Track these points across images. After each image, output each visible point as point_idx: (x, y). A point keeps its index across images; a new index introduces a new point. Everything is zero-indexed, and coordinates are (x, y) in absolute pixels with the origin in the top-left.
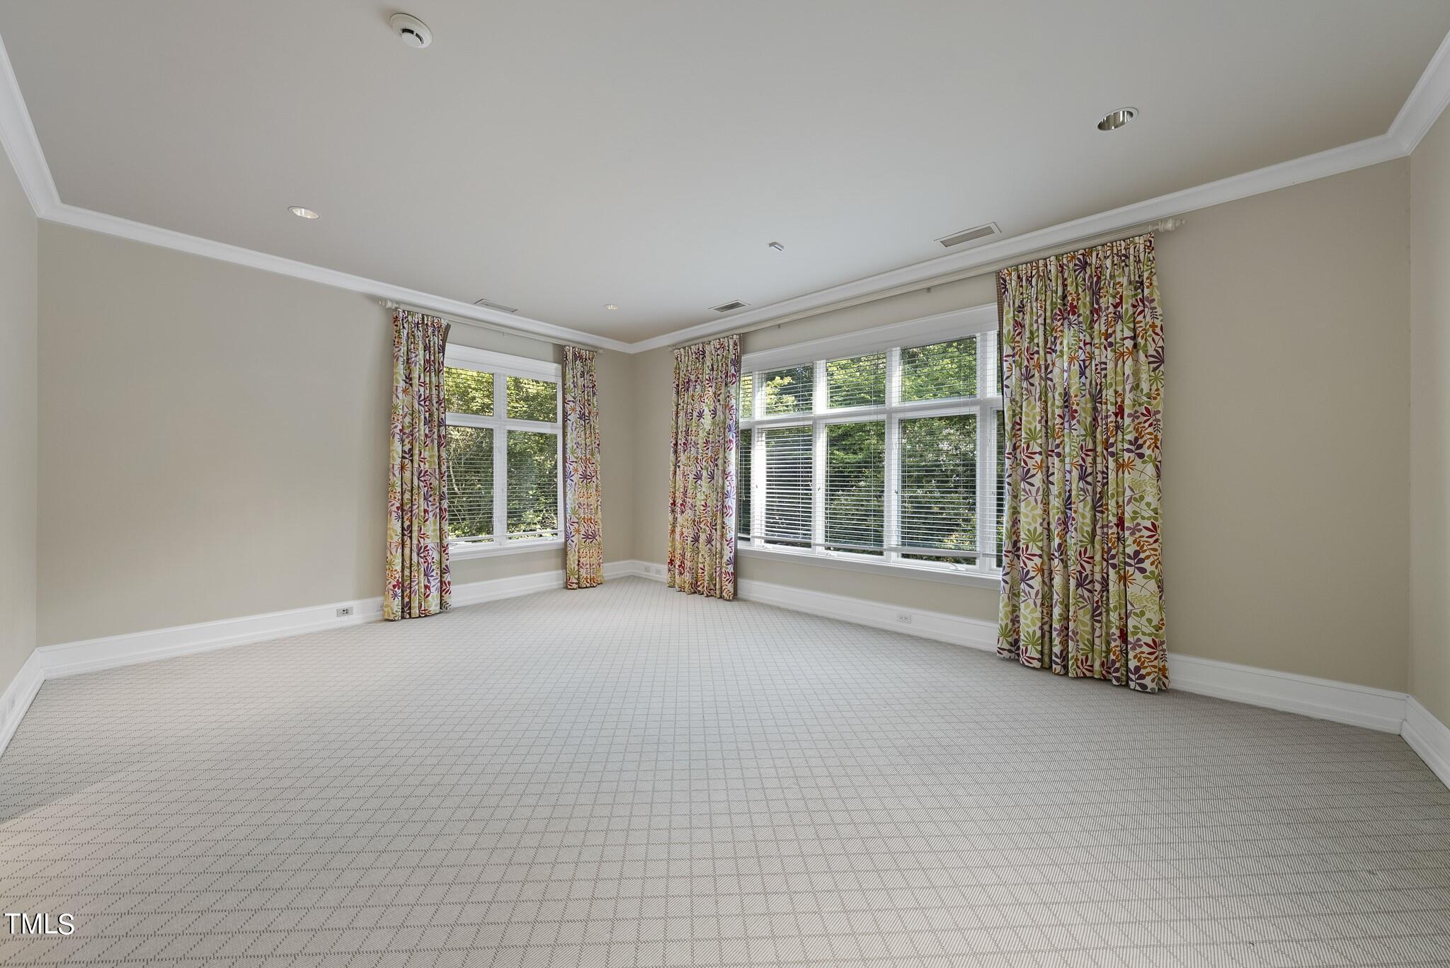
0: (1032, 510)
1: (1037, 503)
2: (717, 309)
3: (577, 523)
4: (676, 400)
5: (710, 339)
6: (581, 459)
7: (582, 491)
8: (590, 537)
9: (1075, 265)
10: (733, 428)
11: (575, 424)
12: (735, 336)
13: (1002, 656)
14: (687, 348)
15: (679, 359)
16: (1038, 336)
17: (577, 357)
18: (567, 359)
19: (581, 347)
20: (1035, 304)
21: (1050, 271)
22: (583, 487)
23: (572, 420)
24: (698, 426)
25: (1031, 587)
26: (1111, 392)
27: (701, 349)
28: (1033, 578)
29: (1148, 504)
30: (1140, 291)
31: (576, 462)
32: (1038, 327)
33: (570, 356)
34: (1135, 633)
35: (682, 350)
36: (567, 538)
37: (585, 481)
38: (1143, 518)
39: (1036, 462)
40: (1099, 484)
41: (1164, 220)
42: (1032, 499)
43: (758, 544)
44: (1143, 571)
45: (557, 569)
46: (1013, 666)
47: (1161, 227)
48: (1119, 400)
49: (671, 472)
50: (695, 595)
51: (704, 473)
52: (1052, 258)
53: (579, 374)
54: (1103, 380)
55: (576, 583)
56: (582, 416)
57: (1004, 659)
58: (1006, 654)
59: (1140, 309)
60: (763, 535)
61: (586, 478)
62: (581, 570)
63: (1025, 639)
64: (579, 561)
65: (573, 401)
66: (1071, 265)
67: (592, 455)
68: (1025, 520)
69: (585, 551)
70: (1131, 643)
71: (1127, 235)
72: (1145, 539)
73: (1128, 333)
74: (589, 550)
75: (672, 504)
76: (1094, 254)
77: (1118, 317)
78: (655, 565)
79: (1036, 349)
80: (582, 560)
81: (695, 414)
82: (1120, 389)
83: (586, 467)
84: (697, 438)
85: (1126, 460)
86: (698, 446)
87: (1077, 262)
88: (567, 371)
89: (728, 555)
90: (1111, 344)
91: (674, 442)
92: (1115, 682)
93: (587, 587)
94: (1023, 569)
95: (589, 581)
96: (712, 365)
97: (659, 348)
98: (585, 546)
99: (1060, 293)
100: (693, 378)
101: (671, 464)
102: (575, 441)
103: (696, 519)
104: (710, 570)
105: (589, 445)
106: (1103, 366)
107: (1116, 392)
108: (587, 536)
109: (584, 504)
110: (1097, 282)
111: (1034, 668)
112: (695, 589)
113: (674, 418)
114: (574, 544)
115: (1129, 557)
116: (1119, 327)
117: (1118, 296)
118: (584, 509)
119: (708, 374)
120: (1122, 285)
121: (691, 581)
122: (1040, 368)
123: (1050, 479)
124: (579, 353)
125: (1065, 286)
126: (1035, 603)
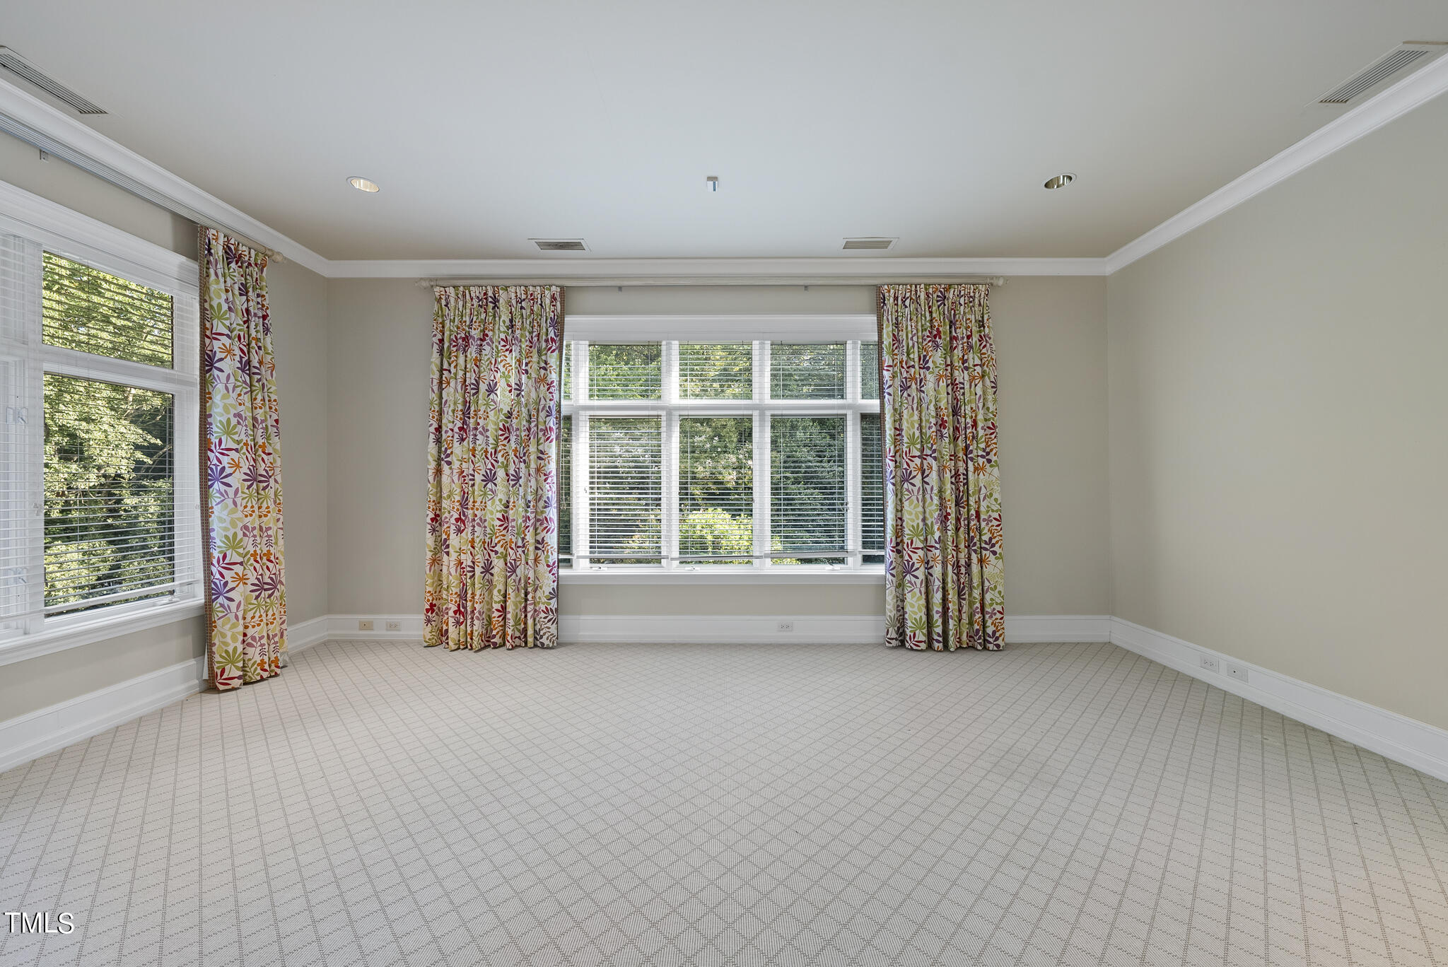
0: (915, 507)
1: (918, 501)
2: (539, 244)
3: (241, 564)
4: (439, 363)
5: (507, 283)
6: (246, 444)
7: (249, 505)
8: (266, 587)
9: (938, 296)
10: (554, 412)
11: (232, 379)
12: (554, 288)
13: (891, 645)
14: (461, 289)
15: (443, 302)
16: (913, 352)
17: (231, 255)
18: (210, 254)
19: (241, 239)
20: (909, 323)
21: (919, 296)
22: (251, 496)
23: (227, 370)
24: (487, 404)
25: (917, 577)
26: (968, 408)
27: (490, 294)
28: (917, 569)
29: (996, 500)
30: (982, 328)
31: (237, 450)
32: (913, 344)
33: (218, 250)
34: (991, 605)
35: (451, 291)
36: (212, 591)
37: (254, 486)
38: (993, 511)
39: (916, 464)
40: (962, 484)
41: (998, 278)
42: (914, 498)
43: (582, 567)
44: (994, 553)
45: (182, 659)
46: (902, 652)
47: (995, 282)
48: (974, 415)
49: (431, 472)
50: (489, 649)
51: (501, 474)
52: (922, 286)
53: (236, 287)
54: (962, 397)
55: (239, 678)
56: (246, 366)
57: (894, 648)
58: (894, 643)
59: (984, 343)
60: (588, 554)
61: (255, 479)
62: (250, 650)
63: (913, 626)
64: (245, 635)
65: (227, 336)
66: (935, 296)
67: (268, 438)
68: (909, 517)
69: (257, 615)
70: (989, 613)
71: (975, 281)
72: (995, 528)
73: (978, 361)
74: (266, 612)
75: (432, 520)
76: (952, 291)
77: (970, 347)
78: (386, 617)
79: (913, 363)
80: (250, 632)
81: (483, 387)
82: (973, 406)
83: (254, 460)
84: (486, 422)
85: (981, 465)
86: (488, 434)
87: (939, 294)
88: (213, 277)
89: (548, 585)
90: (967, 368)
91: (435, 425)
92: (979, 648)
93: (262, 679)
94: (908, 561)
95: (266, 667)
96: (511, 321)
97: (398, 279)
98: (259, 606)
99: (928, 318)
100: (475, 333)
101: (431, 459)
102: (233, 411)
103: (487, 540)
104: (514, 610)
105: (263, 421)
106: (962, 386)
107: (972, 408)
108: (260, 587)
109: (254, 528)
110: (955, 315)
111: (922, 650)
112: (488, 643)
113: (436, 388)
114: (233, 605)
115: (986, 543)
116: (971, 355)
117: (969, 330)
118: (255, 536)
119: (504, 332)
120: (971, 321)
121: (480, 630)
122: (916, 380)
123: (925, 480)
124: (237, 249)
125: (931, 312)
126: (920, 591)
